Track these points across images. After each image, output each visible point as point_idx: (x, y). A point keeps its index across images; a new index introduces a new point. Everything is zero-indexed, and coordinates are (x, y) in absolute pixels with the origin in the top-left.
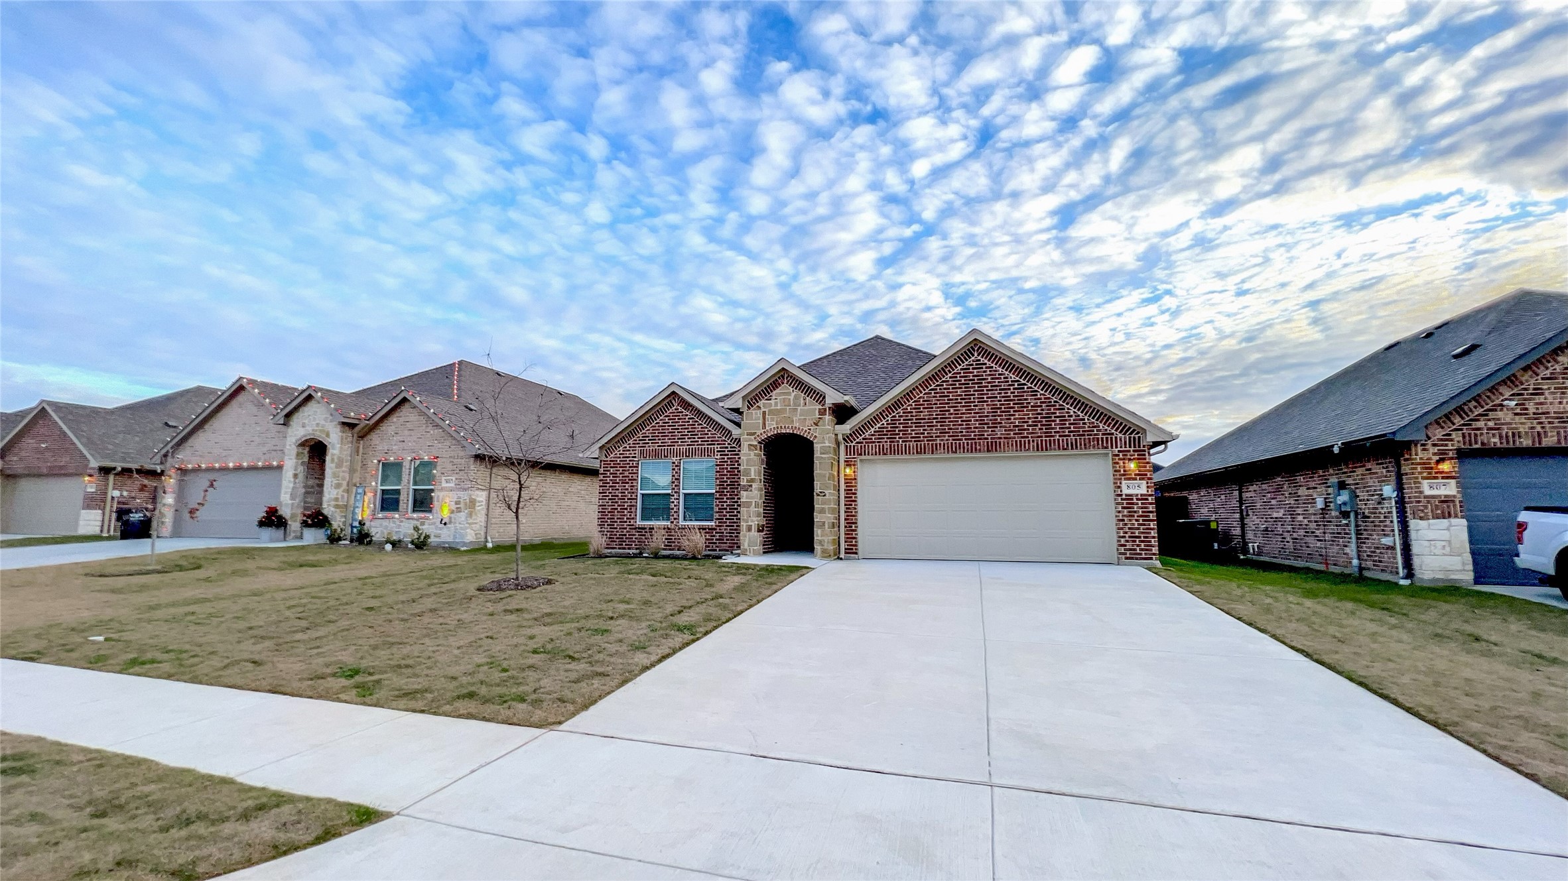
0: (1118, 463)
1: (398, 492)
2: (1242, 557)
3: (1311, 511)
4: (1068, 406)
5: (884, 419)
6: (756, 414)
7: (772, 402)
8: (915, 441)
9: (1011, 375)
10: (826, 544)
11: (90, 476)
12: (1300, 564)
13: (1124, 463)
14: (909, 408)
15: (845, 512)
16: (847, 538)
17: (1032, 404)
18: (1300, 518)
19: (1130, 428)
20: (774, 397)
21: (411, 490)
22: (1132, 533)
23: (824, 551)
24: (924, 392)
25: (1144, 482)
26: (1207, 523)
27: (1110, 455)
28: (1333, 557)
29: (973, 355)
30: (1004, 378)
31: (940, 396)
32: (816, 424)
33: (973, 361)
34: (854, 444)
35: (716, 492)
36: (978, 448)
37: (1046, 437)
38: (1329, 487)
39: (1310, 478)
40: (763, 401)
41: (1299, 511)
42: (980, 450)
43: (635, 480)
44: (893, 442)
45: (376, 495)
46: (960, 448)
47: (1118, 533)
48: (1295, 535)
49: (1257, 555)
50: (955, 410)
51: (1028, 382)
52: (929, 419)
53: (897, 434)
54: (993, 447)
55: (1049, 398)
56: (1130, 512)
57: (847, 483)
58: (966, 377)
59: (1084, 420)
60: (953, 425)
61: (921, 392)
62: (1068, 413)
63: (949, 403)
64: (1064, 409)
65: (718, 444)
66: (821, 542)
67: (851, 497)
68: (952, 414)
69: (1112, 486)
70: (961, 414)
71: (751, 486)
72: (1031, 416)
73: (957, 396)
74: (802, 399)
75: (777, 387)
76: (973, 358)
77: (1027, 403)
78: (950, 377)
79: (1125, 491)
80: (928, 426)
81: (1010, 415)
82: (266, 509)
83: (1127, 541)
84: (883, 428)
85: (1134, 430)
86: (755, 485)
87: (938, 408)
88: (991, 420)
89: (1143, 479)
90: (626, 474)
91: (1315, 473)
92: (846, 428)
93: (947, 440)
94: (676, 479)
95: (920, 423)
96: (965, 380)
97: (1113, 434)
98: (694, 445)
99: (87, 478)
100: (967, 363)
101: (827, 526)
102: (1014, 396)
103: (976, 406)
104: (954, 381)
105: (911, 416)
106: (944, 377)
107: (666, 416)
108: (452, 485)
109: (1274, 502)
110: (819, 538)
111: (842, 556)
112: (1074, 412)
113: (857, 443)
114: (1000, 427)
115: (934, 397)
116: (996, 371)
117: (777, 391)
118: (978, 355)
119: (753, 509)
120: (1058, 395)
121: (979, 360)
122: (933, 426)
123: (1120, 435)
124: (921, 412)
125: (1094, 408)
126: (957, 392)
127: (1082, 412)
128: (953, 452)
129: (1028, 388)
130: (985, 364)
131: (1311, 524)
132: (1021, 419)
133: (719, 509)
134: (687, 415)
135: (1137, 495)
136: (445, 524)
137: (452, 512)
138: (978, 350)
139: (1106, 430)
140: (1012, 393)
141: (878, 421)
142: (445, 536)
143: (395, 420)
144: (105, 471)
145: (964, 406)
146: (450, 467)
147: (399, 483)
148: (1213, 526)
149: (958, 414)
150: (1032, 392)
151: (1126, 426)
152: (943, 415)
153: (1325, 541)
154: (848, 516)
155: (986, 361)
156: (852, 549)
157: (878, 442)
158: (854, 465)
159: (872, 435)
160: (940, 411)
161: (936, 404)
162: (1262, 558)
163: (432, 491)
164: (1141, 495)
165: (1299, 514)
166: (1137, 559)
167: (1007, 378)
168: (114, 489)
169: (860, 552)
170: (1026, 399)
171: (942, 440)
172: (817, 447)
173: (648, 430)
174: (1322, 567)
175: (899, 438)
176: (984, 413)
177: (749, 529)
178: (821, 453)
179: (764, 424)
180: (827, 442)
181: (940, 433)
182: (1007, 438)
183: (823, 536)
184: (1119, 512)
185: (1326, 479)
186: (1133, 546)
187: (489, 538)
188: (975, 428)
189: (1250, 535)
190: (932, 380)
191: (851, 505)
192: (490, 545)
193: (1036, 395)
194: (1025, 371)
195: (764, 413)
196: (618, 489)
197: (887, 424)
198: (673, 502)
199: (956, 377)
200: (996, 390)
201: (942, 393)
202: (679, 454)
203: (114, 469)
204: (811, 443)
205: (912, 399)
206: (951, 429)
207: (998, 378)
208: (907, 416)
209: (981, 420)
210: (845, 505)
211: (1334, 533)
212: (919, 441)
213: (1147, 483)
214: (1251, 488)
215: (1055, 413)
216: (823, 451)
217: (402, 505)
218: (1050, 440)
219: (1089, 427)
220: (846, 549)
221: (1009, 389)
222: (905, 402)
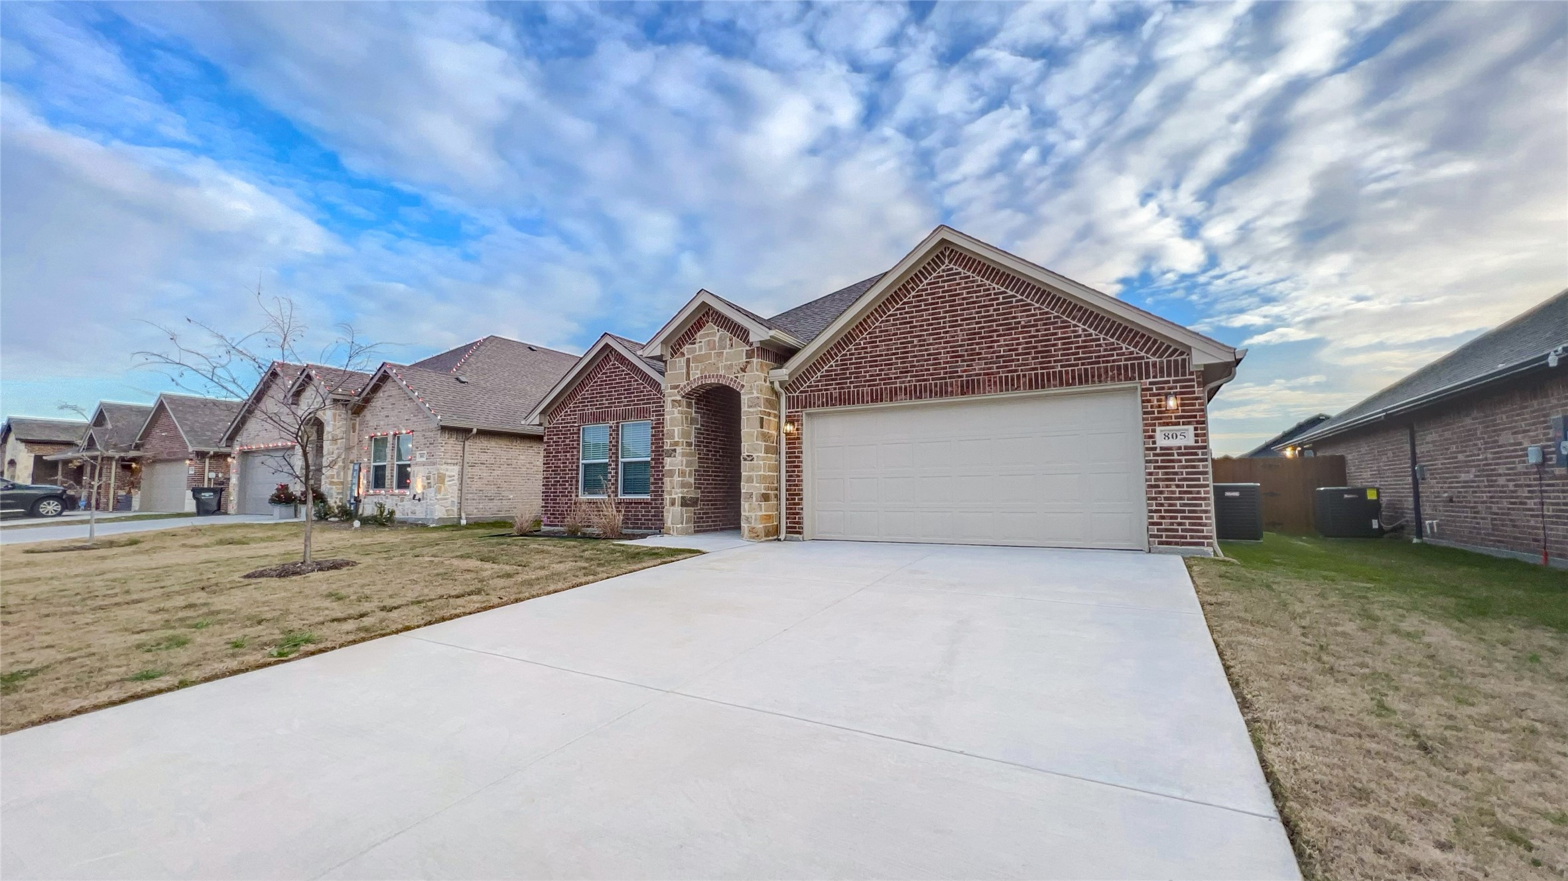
0: (1149, 401)
1: (384, 466)
2: (1415, 540)
3: (1520, 468)
4: (1074, 323)
5: (833, 359)
6: (680, 361)
7: (697, 346)
8: (869, 386)
9: (994, 285)
10: (753, 521)
11: (191, 460)
12: (1504, 553)
13: (1159, 400)
14: (862, 342)
15: (787, 481)
16: (790, 514)
17: (1023, 323)
18: (1502, 481)
19: (1169, 347)
20: (698, 340)
21: (395, 466)
22: (1170, 505)
23: (752, 530)
24: (880, 320)
25: (1191, 428)
26: (1362, 492)
27: (1139, 390)
28: (1556, 542)
29: (943, 263)
30: (984, 291)
31: (901, 324)
32: (743, 370)
33: (944, 271)
34: (797, 394)
35: (652, 459)
36: (949, 389)
37: (1042, 368)
38: (1549, 427)
39: (1518, 415)
40: (687, 346)
41: (1502, 470)
42: (952, 392)
43: (575, 448)
44: (843, 388)
45: (369, 471)
46: (926, 391)
47: (1149, 505)
48: (1495, 508)
49: (1438, 538)
50: (920, 341)
51: (1017, 292)
52: (886, 355)
53: (847, 378)
54: (968, 388)
55: (1047, 313)
56: (1167, 473)
57: (790, 443)
58: (934, 293)
59: (1099, 340)
60: (918, 361)
61: (877, 320)
62: (1074, 332)
63: (912, 332)
64: (1069, 327)
65: (654, 403)
66: (747, 518)
67: (794, 462)
68: (915, 346)
69: (1141, 435)
70: (928, 345)
71: (675, 450)
72: (1021, 340)
73: (922, 321)
74: (728, 339)
75: (701, 327)
76: (943, 267)
77: (1016, 323)
78: (913, 297)
79: (1161, 442)
80: (886, 365)
81: (992, 342)
82: (276, 487)
83: (1163, 518)
84: (831, 371)
85: (1175, 350)
86: (679, 449)
87: (898, 339)
88: (966, 351)
89: (1189, 423)
90: (567, 441)
91: (1526, 407)
92: (783, 373)
93: (909, 382)
94: (613, 446)
95: (876, 361)
96: (933, 299)
97: (1142, 358)
98: (630, 405)
99: (188, 462)
100: (934, 275)
101: (754, 499)
102: (997, 315)
103: (947, 332)
104: (919, 301)
105: (866, 353)
106: (906, 296)
107: (603, 374)
108: (424, 459)
109: (1461, 457)
110: (747, 514)
111: (782, 537)
112: (1084, 330)
113: (801, 392)
114: (979, 359)
115: (893, 325)
116: (973, 282)
117: (702, 332)
118: (950, 263)
119: (677, 479)
120: (1061, 307)
121: (952, 269)
122: (891, 364)
123: (1154, 359)
124: (878, 346)
125: (1115, 322)
126: (922, 316)
127: (1095, 329)
128: (917, 398)
129: (1017, 301)
130: (959, 273)
131: (1520, 489)
132: (1007, 345)
133: (655, 479)
134: (623, 371)
135: (1180, 448)
136: (419, 500)
137: (424, 488)
138: (949, 256)
139: (1132, 353)
140: (995, 310)
141: (825, 363)
142: (419, 512)
143: (381, 395)
144: (201, 455)
145: (930, 335)
146: (423, 441)
147: (385, 460)
148: (1371, 495)
149: (924, 345)
150: (1022, 306)
151: (1162, 344)
152: (905, 348)
153: (1543, 516)
154: (790, 485)
155: (960, 270)
156: (795, 528)
157: (826, 390)
158: (798, 421)
159: (819, 381)
160: (901, 343)
161: (896, 334)
162: (1444, 543)
163: (409, 466)
164: (1186, 448)
165: (1500, 475)
166: (1177, 544)
167: (989, 290)
168: (209, 471)
169: (805, 530)
170: (1014, 318)
171: (904, 382)
172: (744, 399)
173: (587, 391)
174: (1539, 559)
175: (851, 383)
176: (957, 341)
177: (673, 503)
178: (749, 407)
179: (688, 373)
180: (755, 392)
181: (901, 373)
182: (988, 374)
183: (752, 511)
184: (1150, 474)
185: (1544, 416)
186: (1172, 524)
187: (463, 515)
188: (945, 363)
189: (1426, 509)
190: (890, 303)
191: (794, 471)
192: (464, 522)
193: (1030, 310)
194: (1014, 277)
195: (688, 360)
196: (560, 460)
197: (836, 366)
198: (610, 473)
199: (922, 295)
200: (974, 308)
201: (903, 319)
202: (616, 416)
203: (208, 453)
204: (738, 394)
205: (866, 330)
206: (914, 366)
207: (976, 292)
208: (859, 354)
209: (953, 352)
210: (787, 472)
211: (1558, 504)
212: (874, 385)
213: (1196, 429)
214: (1429, 438)
215: (1056, 334)
216: (750, 404)
217: (387, 482)
218: (1048, 374)
219: (1105, 350)
220: (787, 528)
221: (992, 305)
222: (857, 335)
